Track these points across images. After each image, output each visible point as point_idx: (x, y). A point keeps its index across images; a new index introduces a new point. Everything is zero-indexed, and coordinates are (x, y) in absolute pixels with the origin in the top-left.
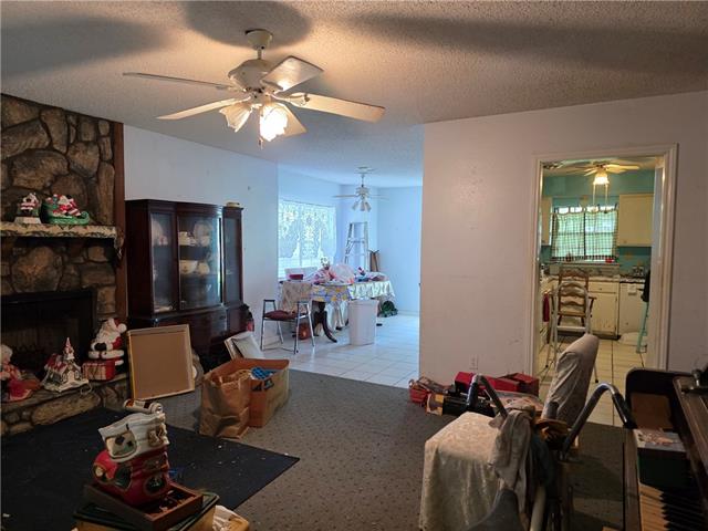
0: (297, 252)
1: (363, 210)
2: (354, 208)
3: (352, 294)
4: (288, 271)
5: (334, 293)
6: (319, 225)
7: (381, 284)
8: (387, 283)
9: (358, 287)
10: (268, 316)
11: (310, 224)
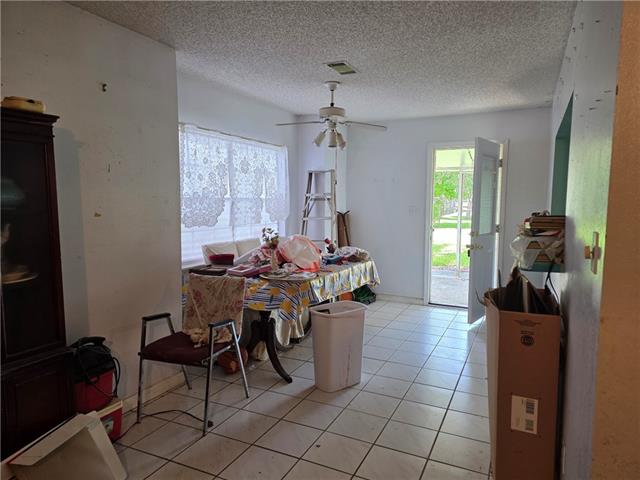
0: (225, 216)
1: (333, 146)
2: (318, 142)
3: (317, 293)
4: (207, 249)
5: (284, 295)
6: (261, 172)
7: (362, 265)
8: (369, 264)
9: (328, 278)
10: (150, 352)
11: (245, 171)
